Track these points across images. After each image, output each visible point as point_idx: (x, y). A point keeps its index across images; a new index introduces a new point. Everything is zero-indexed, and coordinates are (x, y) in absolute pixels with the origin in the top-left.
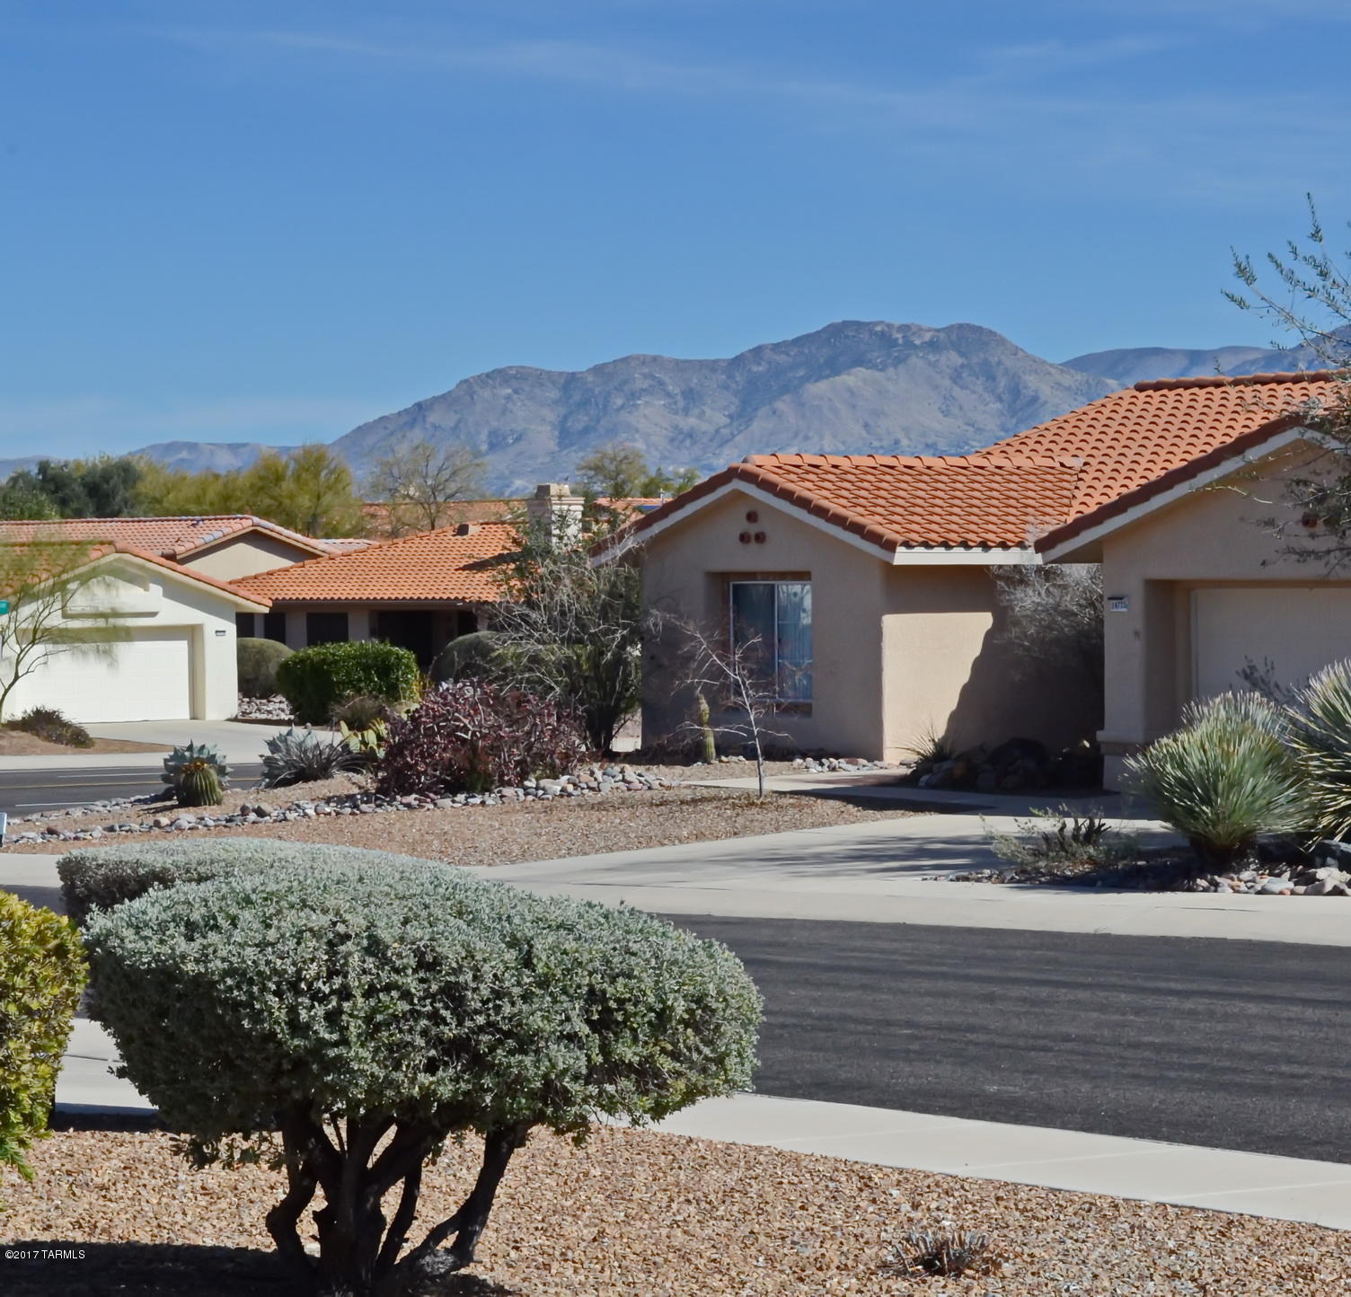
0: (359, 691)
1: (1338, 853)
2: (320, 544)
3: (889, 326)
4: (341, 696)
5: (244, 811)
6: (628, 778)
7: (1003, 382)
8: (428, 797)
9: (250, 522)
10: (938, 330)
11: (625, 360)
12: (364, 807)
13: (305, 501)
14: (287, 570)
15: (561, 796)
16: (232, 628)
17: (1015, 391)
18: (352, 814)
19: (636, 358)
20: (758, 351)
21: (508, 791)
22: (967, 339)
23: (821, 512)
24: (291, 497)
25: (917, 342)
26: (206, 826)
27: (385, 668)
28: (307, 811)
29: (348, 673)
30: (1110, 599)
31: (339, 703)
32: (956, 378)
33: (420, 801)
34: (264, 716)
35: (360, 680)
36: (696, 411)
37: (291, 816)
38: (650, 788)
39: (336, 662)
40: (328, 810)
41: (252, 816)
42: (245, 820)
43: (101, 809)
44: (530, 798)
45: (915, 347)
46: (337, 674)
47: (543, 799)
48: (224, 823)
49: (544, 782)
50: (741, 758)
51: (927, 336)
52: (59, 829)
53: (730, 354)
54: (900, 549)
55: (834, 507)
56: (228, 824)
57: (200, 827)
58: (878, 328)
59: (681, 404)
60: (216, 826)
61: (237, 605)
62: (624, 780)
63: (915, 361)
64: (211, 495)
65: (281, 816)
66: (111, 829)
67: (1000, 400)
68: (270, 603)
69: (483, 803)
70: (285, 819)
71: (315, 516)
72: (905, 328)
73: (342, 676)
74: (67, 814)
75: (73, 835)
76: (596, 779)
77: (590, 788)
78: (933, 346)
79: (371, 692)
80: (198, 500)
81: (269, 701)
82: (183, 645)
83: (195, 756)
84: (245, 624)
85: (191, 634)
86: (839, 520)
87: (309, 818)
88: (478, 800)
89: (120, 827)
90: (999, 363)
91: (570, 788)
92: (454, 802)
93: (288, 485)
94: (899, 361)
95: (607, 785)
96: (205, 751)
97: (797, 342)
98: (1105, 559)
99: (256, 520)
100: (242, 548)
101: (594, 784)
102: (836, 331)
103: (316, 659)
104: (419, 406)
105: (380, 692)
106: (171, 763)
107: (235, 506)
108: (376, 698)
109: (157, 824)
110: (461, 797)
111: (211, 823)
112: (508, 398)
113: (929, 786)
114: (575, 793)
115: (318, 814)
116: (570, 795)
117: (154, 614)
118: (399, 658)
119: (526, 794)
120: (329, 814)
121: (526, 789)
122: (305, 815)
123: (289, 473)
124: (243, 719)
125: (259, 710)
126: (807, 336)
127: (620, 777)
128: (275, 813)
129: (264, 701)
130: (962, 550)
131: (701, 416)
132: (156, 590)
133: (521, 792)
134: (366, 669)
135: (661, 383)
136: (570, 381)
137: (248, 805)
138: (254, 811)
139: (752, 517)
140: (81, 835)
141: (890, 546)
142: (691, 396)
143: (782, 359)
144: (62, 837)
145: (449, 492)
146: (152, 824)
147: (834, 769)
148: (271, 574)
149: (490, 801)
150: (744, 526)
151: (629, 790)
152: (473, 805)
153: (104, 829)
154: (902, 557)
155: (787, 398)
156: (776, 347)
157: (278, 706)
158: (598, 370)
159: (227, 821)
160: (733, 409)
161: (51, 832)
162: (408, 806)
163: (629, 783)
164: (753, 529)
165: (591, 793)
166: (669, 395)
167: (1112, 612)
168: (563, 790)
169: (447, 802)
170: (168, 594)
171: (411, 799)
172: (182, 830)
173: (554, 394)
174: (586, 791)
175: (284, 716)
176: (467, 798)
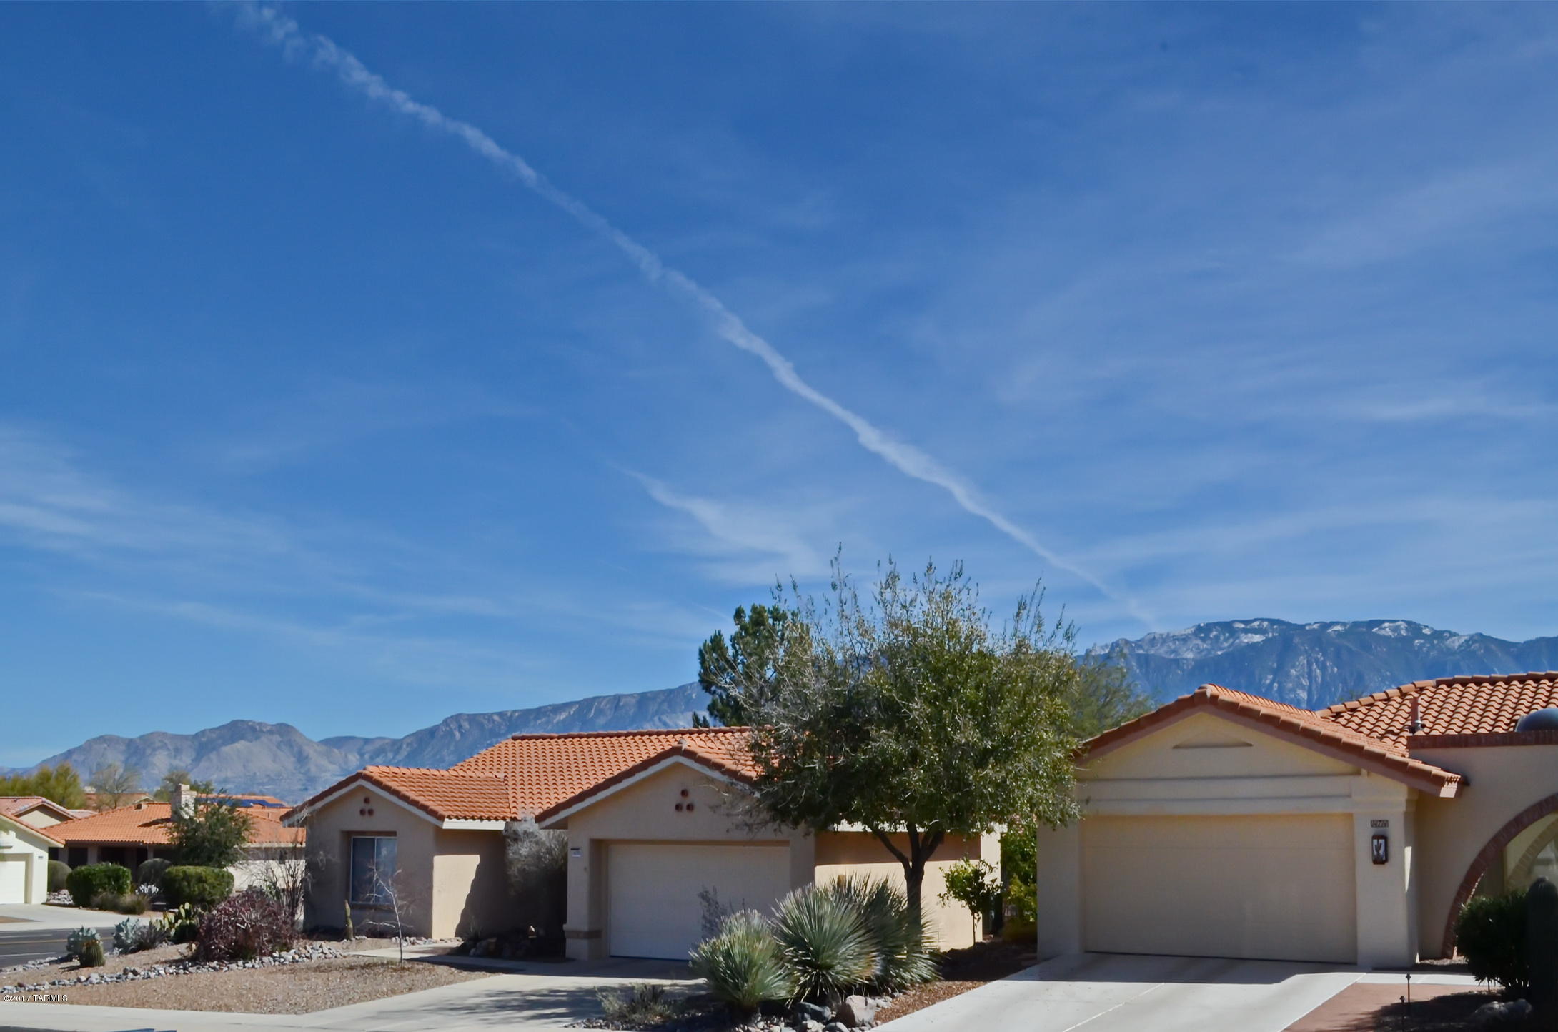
0: (105, 889)
1: (810, 1010)
2: (71, 812)
3: (254, 722)
4: (97, 892)
5: (125, 972)
6: (325, 952)
7: (296, 749)
8: (223, 963)
9: (40, 801)
10: (273, 725)
11: (152, 733)
12: (190, 969)
13: (60, 790)
14: (59, 825)
15: (293, 962)
16: (46, 855)
17: (300, 752)
18: (185, 973)
19: (157, 733)
20: (203, 732)
21: (265, 959)
22: (284, 730)
23: (405, 798)
24: (54, 788)
25: (265, 730)
26: (105, 981)
27: (117, 878)
28: (160, 972)
29: (100, 880)
30: (572, 849)
31: (95, 895)
32: (278, 746)
33: (220, 965)
34: (57, 902)
35: (106, 884)
36: (179, 757)
37: (152, 975)
38: (336, 957)
39: (95, 874)
40: (171, 971)
41: (131, 975)
42: (127, 978)
43: (33, 966)
44: (277, 963)
45: (264, 732)
46: (95, 880)
47: (284, 964)
48: (115, 979)
49: (283, 954)
50: (364, 937)
51: (269, 728)
52: (25, 984)
53: (194, 733)
54: (446, 820)
55: (412, 795)
56: (118, 980)
57: (103, 982)
58: (250, 723)
59: (173, 753)
60: (111, 981)
61: (49, 843)
62: (322, 952)
63: (264, 739)
64: (18, 786)
65: (146, 976)
66: (54, 984)
67: (295, 757)
68: (64, 842)
69: (253, 967)
70: (149, 977)
71: (64, 798)
72: (260, 724)
73: (98, 882)
74: (15, 969)
75: (34, 988)
76: (308, 952)
77: (307, 957)
78: (271, 732)
79: (110, 890)
80: (13, 789)
81: (59, 894)
82: (23, 863)
83: (85, 934)
84: (54, 853)
85: (26, 857)
86: (415, 803)
87: (162, 976)
88: (249, 965)
89: (59, 982)
90: (295, 741)
91: (297, 957)
92: (238, 966)
93: (53, 782)
94: (257, 738)
95: (315, 955)
96: (90, 932)
97: (219, 728)
98: (569, 827)
99: (44, 799)
100: (37, 813)
101: (308, 955)
102: (234, 724)
103: (86, 872)
104: (69, 751)
105: (115, 890)
106: (72, 939)
107: (28, 792)
108: (113, 893)
109: (79, 980)
110: (240, 963)
111: (108, 979)
112: (105, 749)
113: (475, 955)
114: (300, 960)
115: (166, 973)
116: (297, 961)
117: (10, 847)
118: (124, 872)
119: (275, 961)
120: (172, 973)
121: (274, 957)
122: (159, 974)
123: (54, 775)
124: (47, 903)
125: (54, 898)
126: (224, 726)
127: (320, 951)
128: (142, 973)
129: (56, 894)
130: (471, 820)
131: (181, 760)
132: (13, 834)
133: (271, 959)
134: (109, 878)
135: (166, 744)
136: (130, 743)
137: (128, 968)
138: (131, 971)
139: (367, 801)
140: (38, 987)
141: (441, 818)
142: (178, 751)
143: (214, 736)
144: (27, 989)
145: (123, 788)
146: (76, 980)
147: (413, 944)
148: (52, 827)
149: (257, 966)
150: (362, 805)
151: (326, 958)
152: (249, 968)
153: (50, 984)
154: (448, 825)
155: (215, 752)
156: (211, 730)
157: (63, 896)
158: (141, 737)
159: (118, 978)
160: (193, 757)
161: (20, 985)
162: (214, 968)
163: (326, 954)
164: (367, 807)
165: (308, 960)
166: (169, 750)
167: (572, 856)
168: (293, 958)
169: (233, 966)
170: (18, 837)
171: (214, 964)
172: (94, 984)
173: (123, 747)
174: (305, 959)
175: (67, 902)
176: (244, 964)
